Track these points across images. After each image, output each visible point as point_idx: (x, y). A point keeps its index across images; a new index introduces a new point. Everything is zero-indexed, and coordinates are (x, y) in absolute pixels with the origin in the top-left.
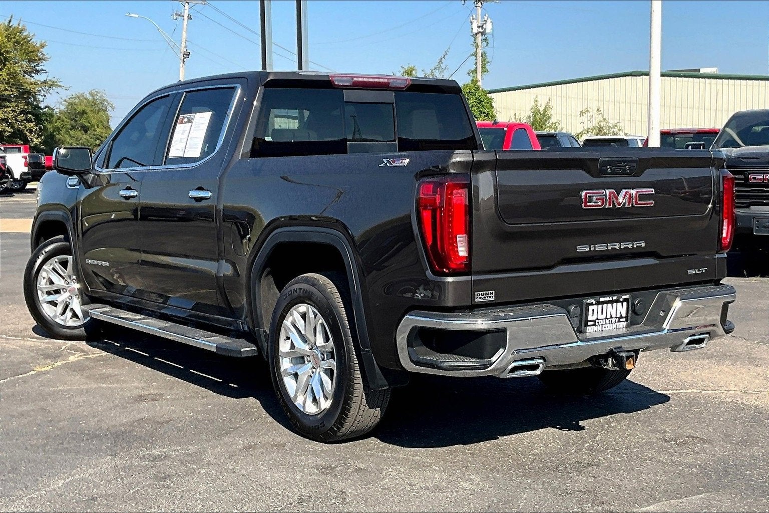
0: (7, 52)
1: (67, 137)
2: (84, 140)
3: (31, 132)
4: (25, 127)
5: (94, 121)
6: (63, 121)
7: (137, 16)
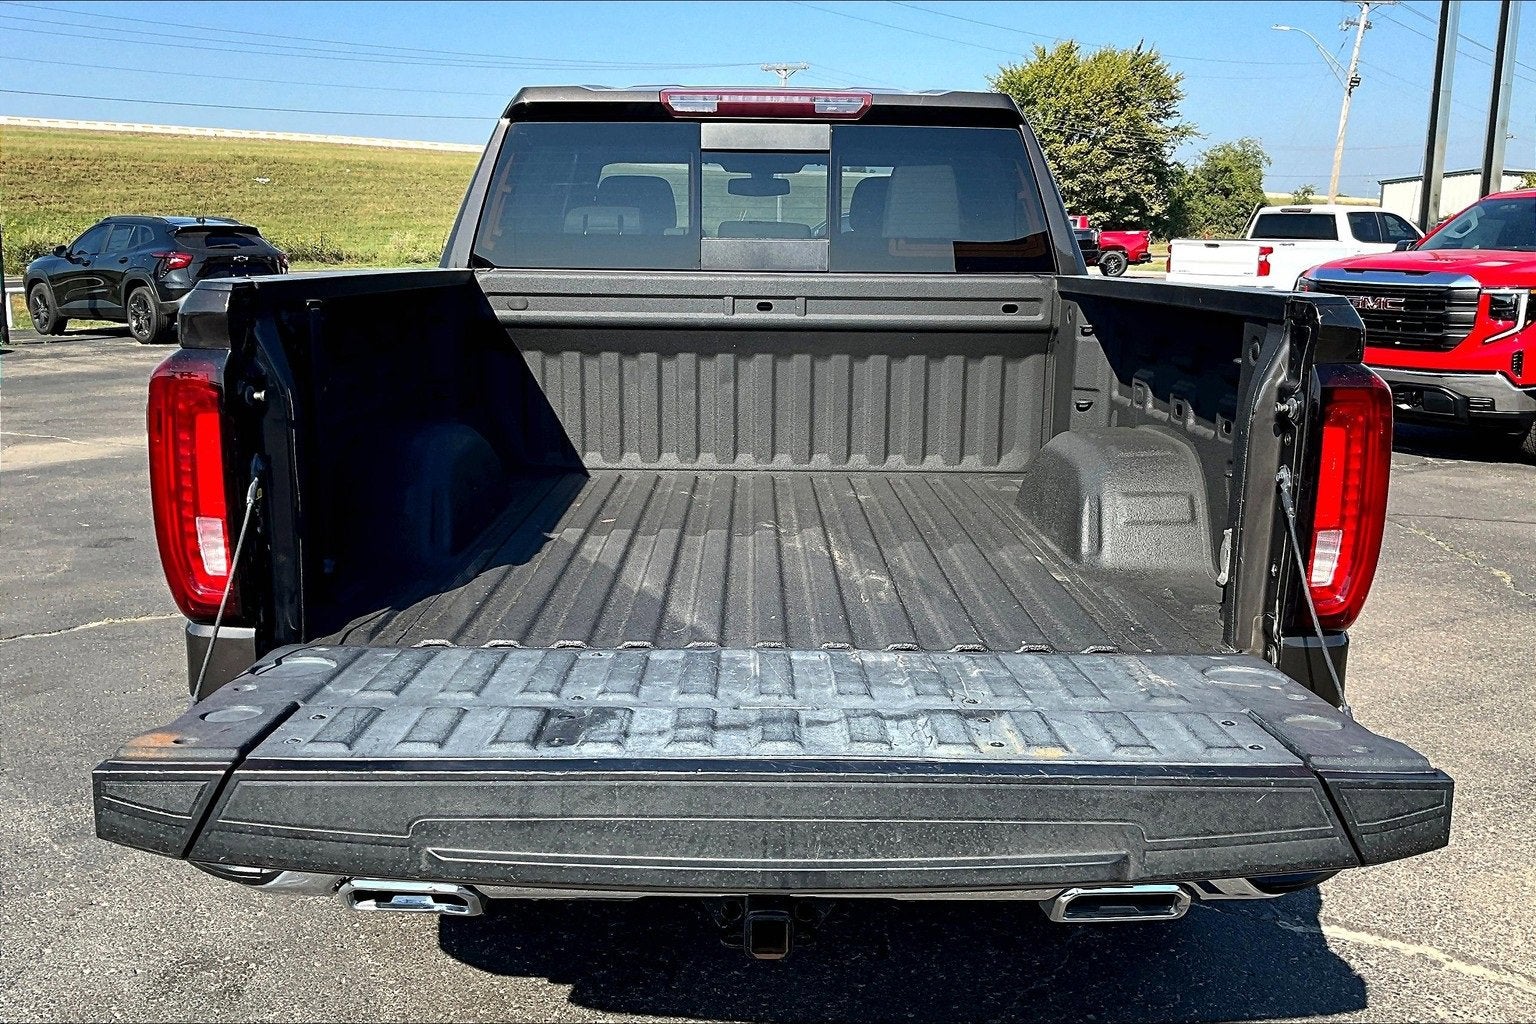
0: (1131, 90)
1: (1201, 204)
2: (1223, 208)
3: (1150, 196)
4: (1143, 190)
5: (1240, 181)
6: (1197, 182)
7: (1288, 28)
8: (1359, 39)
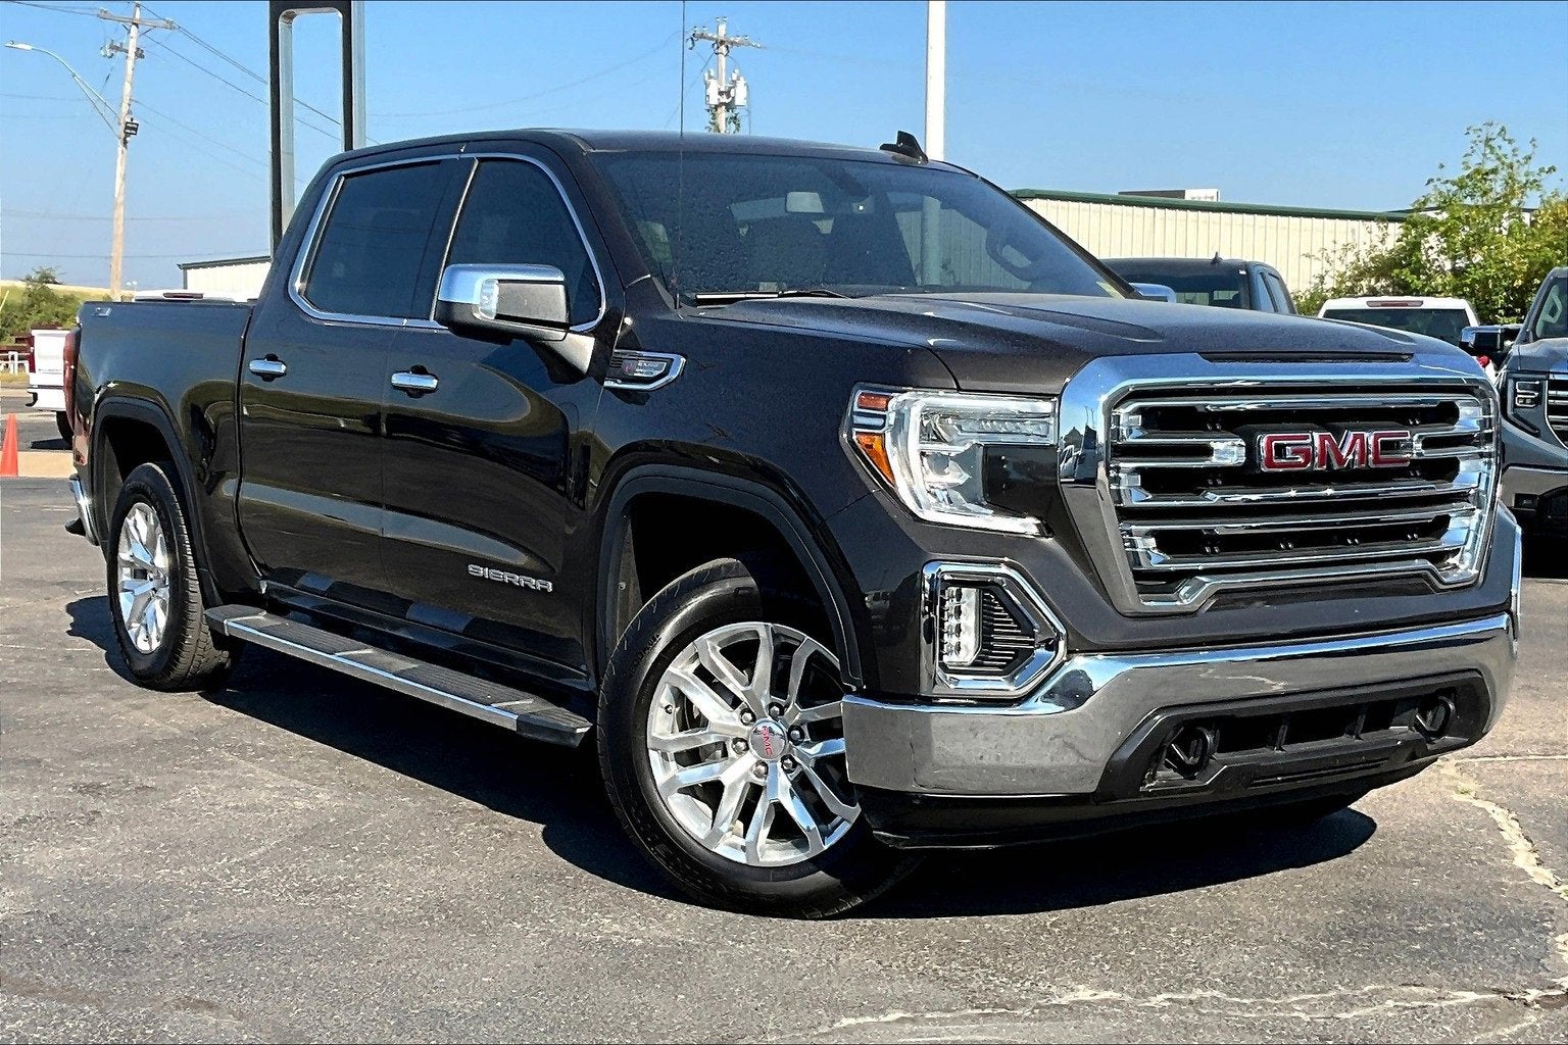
7: (28, 47)
8: (130, 71)
